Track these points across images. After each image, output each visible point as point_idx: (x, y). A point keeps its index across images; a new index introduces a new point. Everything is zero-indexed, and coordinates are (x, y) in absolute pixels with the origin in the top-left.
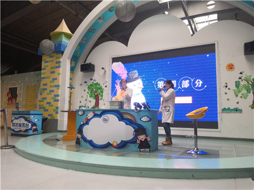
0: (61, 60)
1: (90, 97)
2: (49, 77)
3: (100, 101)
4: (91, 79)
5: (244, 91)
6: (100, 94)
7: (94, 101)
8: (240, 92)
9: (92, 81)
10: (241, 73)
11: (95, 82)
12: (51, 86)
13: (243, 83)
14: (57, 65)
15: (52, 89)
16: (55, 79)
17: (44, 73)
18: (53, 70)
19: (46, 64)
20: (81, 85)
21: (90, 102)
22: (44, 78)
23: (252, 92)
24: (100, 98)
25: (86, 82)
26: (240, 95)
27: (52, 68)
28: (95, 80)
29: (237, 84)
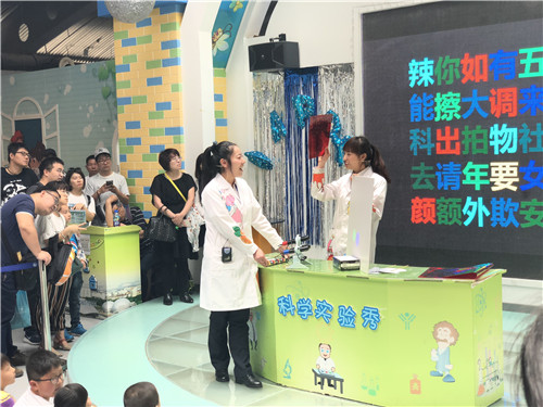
0: (178, 34)
2: (142, 99)
12: (153, 132)
14: (167, 54)
16: (164, 106)
18: (154, 73)
19: (130, 50)
22: (127, 101)
27: (151, 65)
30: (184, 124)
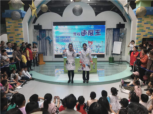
0: (22, 23)
15: (17, 40)
16: (19, 34)
17: (10, 30)
18: (16, 29)
19: (10, 24)
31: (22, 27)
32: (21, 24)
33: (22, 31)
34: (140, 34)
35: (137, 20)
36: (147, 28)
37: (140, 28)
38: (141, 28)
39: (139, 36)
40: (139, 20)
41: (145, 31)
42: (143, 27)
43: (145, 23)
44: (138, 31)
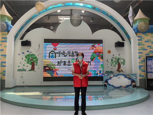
1: (27, 63)
3: (35, 66)
4: (28, 51)
5: (114, 63)
6: (35, 61)
7: (31, 66)
8: (113, 63)
9: (29, 53)
10: (113, 55)
11: (31, 54)
13: (114, 60)
14: (4, 40)
20: (19, 54)
21: (27, 66)
23: (117, 64)
24: (35, 64)
25: (23, 53)
26: (113, 65)
28: (31, 52)
29: (112, 60)
30: (7, 54)
31: (6, 41)
32: (6, 38)
33: (6, 47)
34: (142, 53)
35: (137, 38)
36: (148, 46)
37: (141, 46)
38: (143, 46)
39: (141, 54)
40: (139, 38)
41: (146, 50)
42: (144, 45)
43: (146, 42)
44: (139, 50)
